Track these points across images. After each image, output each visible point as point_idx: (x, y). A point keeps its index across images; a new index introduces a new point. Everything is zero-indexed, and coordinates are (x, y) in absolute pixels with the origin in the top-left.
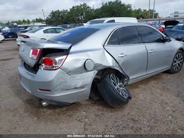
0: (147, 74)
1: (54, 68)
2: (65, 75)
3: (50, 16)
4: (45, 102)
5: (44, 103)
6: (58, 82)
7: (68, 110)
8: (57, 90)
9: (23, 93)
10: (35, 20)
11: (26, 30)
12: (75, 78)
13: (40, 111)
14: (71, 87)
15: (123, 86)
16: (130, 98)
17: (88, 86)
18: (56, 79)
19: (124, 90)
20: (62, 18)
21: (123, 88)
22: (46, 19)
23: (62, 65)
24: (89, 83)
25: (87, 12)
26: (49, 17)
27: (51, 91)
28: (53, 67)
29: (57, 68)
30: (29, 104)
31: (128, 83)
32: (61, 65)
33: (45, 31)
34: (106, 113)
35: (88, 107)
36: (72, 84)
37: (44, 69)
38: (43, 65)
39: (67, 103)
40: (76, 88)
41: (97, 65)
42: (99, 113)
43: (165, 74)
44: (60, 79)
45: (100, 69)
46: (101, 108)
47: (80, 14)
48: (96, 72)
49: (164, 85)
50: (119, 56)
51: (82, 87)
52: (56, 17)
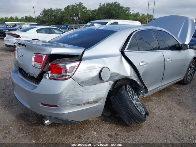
0: (162, 85)
1: (64, 78)
2: (77, 86)
3: (42, 14)
4: (48, 120)
5: (47, 122)
6: (67, 96)
7: (73, 129)
8: (65, 106)
9: (15, 105)
10: (25, 18)
11: (14, 28)
12: (87, 91)
13: (39, 130)
14: (82, 102)
15: (138, 99)
16: (147, 114)
17: (102, 100)
18: (65, 91)
19: (141, 105)
20: (55, 17)
21: (139, 102)
22: (37, 18)
23: (74, 74)
24: (103, 96)
25: (83, 13)
26: (41, 16)
27: (58, 107)
28: (63, 76)
29: (67, 77)
30: (24, 120)
31: (144, 96)
32: (72, 73)
33: (38, 31)
34: (122, 133)
35: (99, 125)
36: (85, 98)
37: (49, 78)
38: (48, 73)
39: (76, 121)
40: (89, 103)
41: (114, 75)
42: (113, 133)
43: (177, 85)
44: (71, 92)
45: (116, 80)
46: (114, 126)
47: (75, 14)
48: (112, 83)
49: (179, 98)
50: (140, 64)
51: (95, 102)
52: (48, 15)
